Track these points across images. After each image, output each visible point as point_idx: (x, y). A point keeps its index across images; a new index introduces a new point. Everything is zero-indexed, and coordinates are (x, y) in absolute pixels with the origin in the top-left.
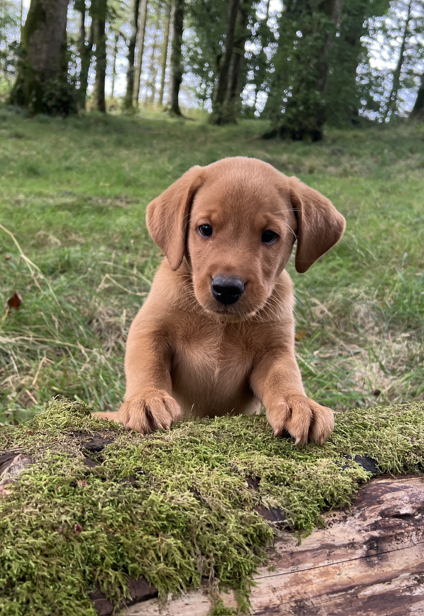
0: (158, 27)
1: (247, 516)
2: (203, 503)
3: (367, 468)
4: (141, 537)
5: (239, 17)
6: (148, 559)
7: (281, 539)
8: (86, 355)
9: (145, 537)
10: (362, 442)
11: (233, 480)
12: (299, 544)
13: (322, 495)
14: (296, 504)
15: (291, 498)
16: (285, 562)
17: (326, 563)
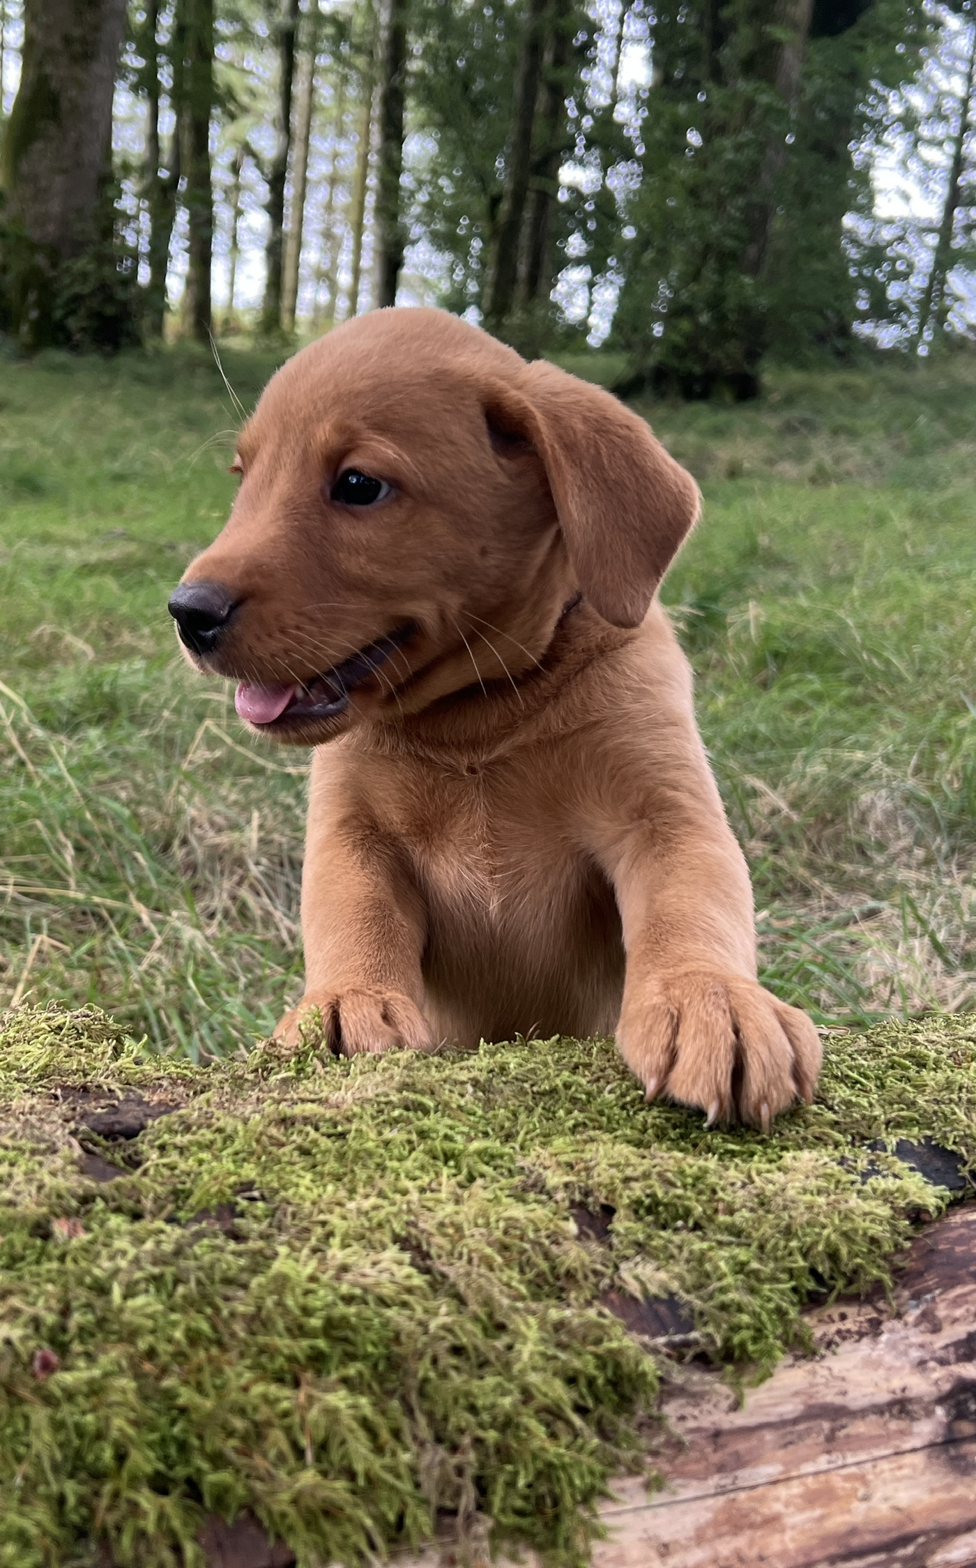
0: (341, 133)
1: (576, 1321)
2: (438, 1284)
3: (934, 1177)
4: (245, 1389)
5: (542, 100)
6: (265, 1455)
7: (681, 1391)
8: (153, 928)
9: (258, 1389)
10: (914, 1103)
11: (532, 1215)
12: (736, 1406)
13: (805, 1256)
14: (724, 1282)
15: (708, 1267)
16: (697, 1461)
17: (823, 1462)
